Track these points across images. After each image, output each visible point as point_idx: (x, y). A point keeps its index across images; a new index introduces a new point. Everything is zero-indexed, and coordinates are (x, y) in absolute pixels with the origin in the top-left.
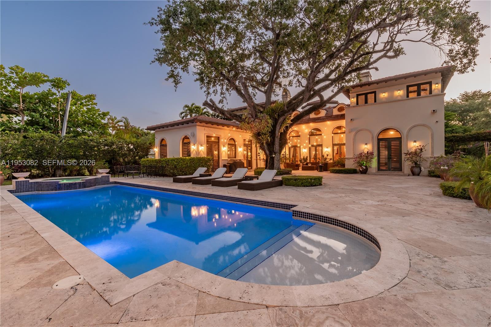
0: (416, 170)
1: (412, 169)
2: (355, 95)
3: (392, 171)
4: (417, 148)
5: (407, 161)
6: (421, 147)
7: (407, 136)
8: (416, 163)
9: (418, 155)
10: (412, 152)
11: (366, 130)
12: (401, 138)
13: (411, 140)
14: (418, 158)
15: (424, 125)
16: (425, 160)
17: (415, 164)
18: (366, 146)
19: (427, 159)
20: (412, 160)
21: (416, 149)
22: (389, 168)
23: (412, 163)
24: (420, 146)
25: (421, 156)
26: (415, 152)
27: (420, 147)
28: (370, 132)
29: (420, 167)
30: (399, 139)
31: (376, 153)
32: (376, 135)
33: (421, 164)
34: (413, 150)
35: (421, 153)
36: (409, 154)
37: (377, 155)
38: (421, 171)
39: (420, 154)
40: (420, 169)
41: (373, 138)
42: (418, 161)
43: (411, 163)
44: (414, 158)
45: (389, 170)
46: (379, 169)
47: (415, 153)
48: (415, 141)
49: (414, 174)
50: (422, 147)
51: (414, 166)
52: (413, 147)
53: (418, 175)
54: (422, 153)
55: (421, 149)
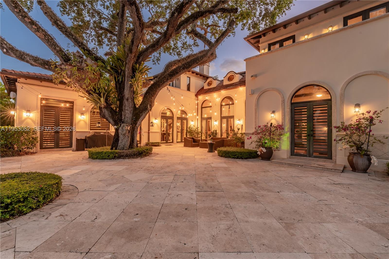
0: (361, 161)
1: (351, 158)
2: (266, 44)
3: (315, 157)
4: (362, 116)
5: (340, 142)
6: (371, 114)
7: (343, 96)
8: (359, 148)
9: (363, 132)
10: (351, 125)
11: (274, 89)
12: (330, 100)
13: (350, 103)
14: (363, 138)
15: (376, 73)
16: (380, 141)
17: (357, 149)
18: (273, 115)
19: (383, 140)
20: (351, 140)
21: (360, 119)
22: (309, 151)
23: (351, 146)
24: (369, 112)
25: (371, 133)
26: (357, 125)
27: (367, 116)
28: (280, 91)
29: (369, 155)
30: (328, 103)
31: (287, 127)
32: (288, 97)
33: (370, 148)
34: (354, 121)
35: (370, 126)
36: (345, 129)
37: (289, 130)
38: (370, 163)
39: (368, 130)
40: (369, 160)
41: (283, 101)
42: (363, 144)
43: (348, 146)
44: (355, 137)
45: (310, 157)
46: (293, 153)
47: (358, 127)
48: (358, 105)
49: (354, 168)
50: (374, 113)
51: (356, 151)
52: (354, 116)
53: (365, 171)
54: (372, 127)
55: (372, 119)
